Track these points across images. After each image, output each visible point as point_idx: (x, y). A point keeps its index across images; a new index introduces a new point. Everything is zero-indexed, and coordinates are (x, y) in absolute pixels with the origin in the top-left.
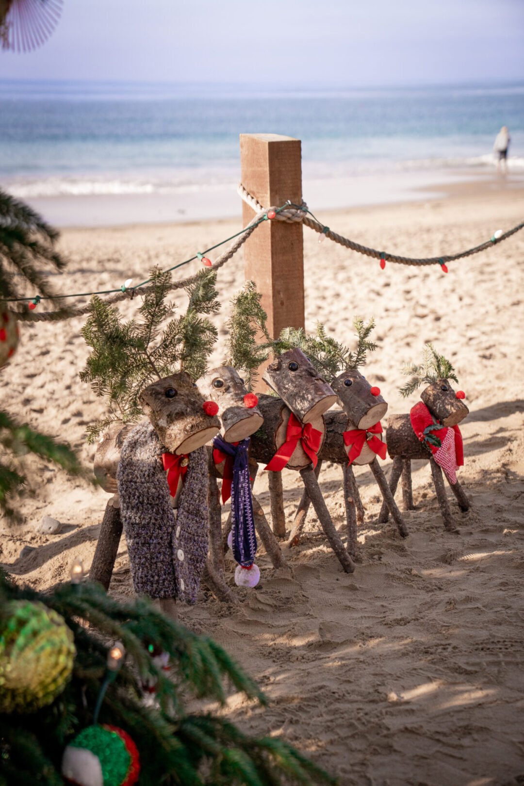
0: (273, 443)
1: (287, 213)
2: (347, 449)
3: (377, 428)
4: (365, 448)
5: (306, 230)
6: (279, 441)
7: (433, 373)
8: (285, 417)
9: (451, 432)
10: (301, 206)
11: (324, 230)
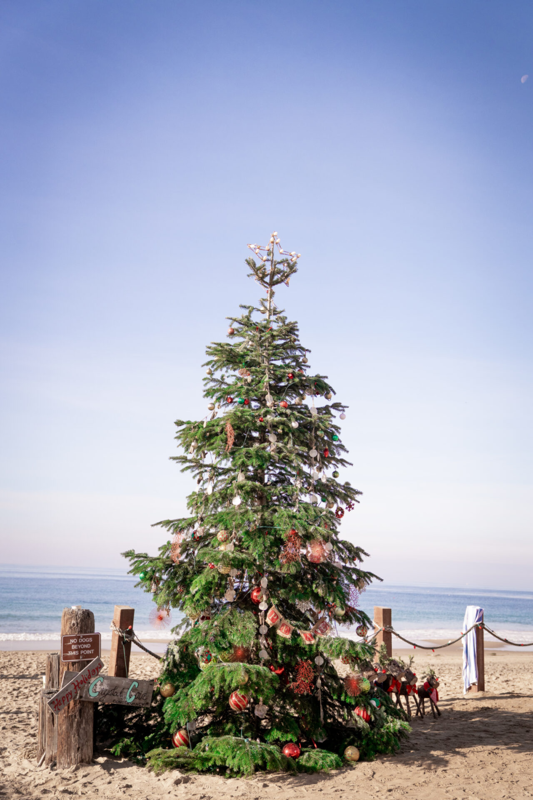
0: (389, 684)
1: (388, 629)
2: (407, 690)
3: (415, 686)
4: (412, 691)
5: (392, 634)
6: (391, 684)
7: (429, 673)
8: (392, 678)
9: (435, 690)
10: (391, 627)
11: (398, 635)
